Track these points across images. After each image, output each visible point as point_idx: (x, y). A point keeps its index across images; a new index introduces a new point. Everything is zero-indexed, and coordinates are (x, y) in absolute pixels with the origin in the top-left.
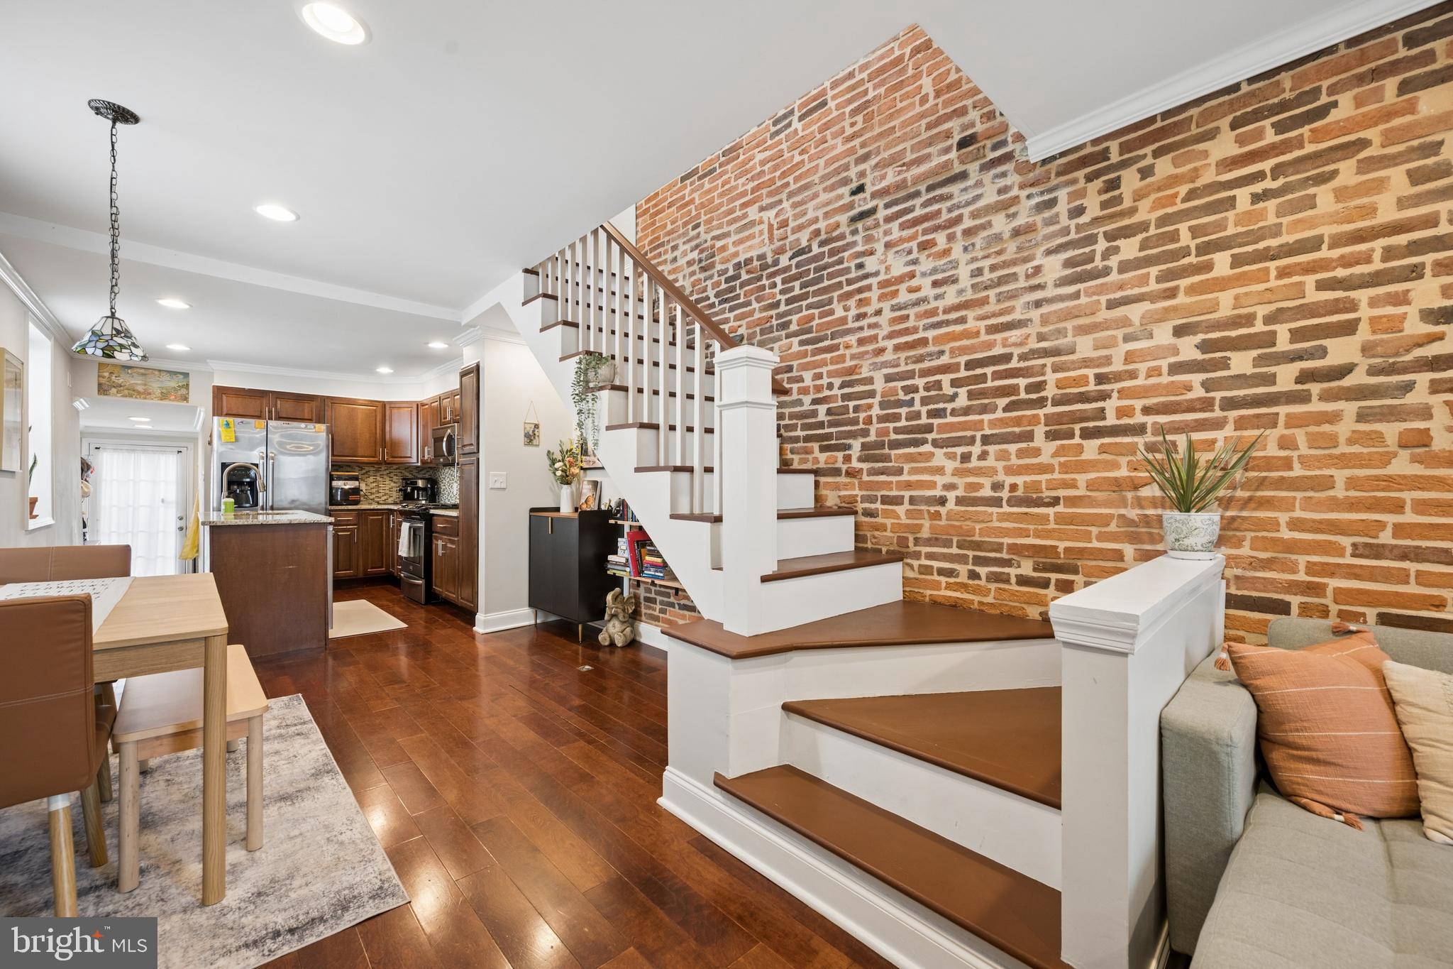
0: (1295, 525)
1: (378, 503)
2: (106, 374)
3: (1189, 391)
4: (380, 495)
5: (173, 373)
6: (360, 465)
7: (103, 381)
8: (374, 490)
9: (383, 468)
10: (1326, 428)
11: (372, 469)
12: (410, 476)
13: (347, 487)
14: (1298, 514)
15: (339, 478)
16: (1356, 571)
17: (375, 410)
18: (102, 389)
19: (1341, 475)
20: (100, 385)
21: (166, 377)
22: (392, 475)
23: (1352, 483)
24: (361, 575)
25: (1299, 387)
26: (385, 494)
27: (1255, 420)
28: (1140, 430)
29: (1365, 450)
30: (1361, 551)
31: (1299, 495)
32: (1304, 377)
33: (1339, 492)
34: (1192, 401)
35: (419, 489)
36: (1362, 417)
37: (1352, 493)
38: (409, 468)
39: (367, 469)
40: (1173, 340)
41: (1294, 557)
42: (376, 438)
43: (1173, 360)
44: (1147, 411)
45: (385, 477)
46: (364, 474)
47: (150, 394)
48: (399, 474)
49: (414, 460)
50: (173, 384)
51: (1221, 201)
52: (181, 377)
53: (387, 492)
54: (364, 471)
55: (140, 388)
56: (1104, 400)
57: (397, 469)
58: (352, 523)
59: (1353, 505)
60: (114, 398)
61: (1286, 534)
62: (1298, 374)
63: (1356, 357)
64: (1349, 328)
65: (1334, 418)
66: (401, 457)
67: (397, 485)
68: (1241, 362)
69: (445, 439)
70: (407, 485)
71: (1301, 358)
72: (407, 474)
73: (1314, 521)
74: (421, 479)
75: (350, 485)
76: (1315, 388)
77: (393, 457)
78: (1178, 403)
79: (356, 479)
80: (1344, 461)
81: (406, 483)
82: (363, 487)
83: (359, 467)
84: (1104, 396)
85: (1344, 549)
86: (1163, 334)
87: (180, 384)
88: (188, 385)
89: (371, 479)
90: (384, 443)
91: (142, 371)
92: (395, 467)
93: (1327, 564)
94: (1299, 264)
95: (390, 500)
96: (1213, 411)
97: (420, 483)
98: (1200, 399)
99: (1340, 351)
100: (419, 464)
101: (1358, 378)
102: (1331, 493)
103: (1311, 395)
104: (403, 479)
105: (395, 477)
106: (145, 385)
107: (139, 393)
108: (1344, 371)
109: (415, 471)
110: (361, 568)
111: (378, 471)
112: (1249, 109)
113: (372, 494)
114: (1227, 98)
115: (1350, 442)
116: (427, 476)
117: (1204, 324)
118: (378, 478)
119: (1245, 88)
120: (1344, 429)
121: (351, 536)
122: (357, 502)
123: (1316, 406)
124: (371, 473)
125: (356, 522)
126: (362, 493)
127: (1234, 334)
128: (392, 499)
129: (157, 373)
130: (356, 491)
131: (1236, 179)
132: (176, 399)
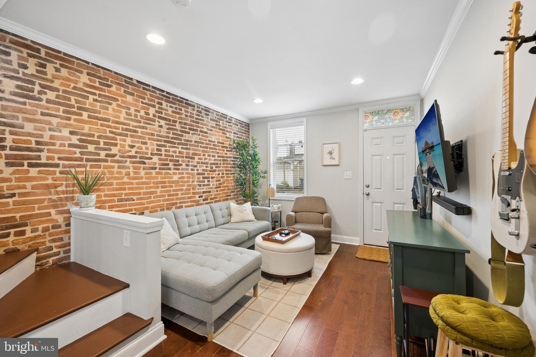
0: (106, 195)
3: (75, 154)
10: (112, 170)
14: (106, 193)
16: (118, 205)
19: (115, 182)
23: (117, 184)
25: (106, 158)
27: (96, 166)
28: (57, 166)
29: (119, 176)
30: (119, 200)
31: (106, 187)
32: (107, 155)
33: (114, 186)
34: (76, 157)
36: (119, 167)
37: (117, 186)
40: (69, 136)
41: (105, 204)
43: (69, 142)
44: (59, 159)
51: (85, 96)
56: (40, 152)
59: (117, 189)
61: (103, 198)
62: (105, 154)
63: (117, 153)
64: (116, 145)
65: (113, 167)
68: (91, 148)
71: (106, 150)
73: (110, 194)
76: (109, 159)
78: (72, 158)
80: (116, 178)
84: (41, 151)
85: (116, 200)
86: (65, 132)
93: (112, 205)
94: (105, 124)
96: (83, 162)
98: (79, 157)
99: (114, 150)
101: (117, 158)
102: (113, 186)
103: (108, 161)
108: (114, 155)
112: (92, 72)
114: (85, 64)
115: (117, 173)
117: (80, 133)
119: (90, 65)
120: (115, 170)
123: (109, 164)
127: (89, 139)
131: (89, 91)
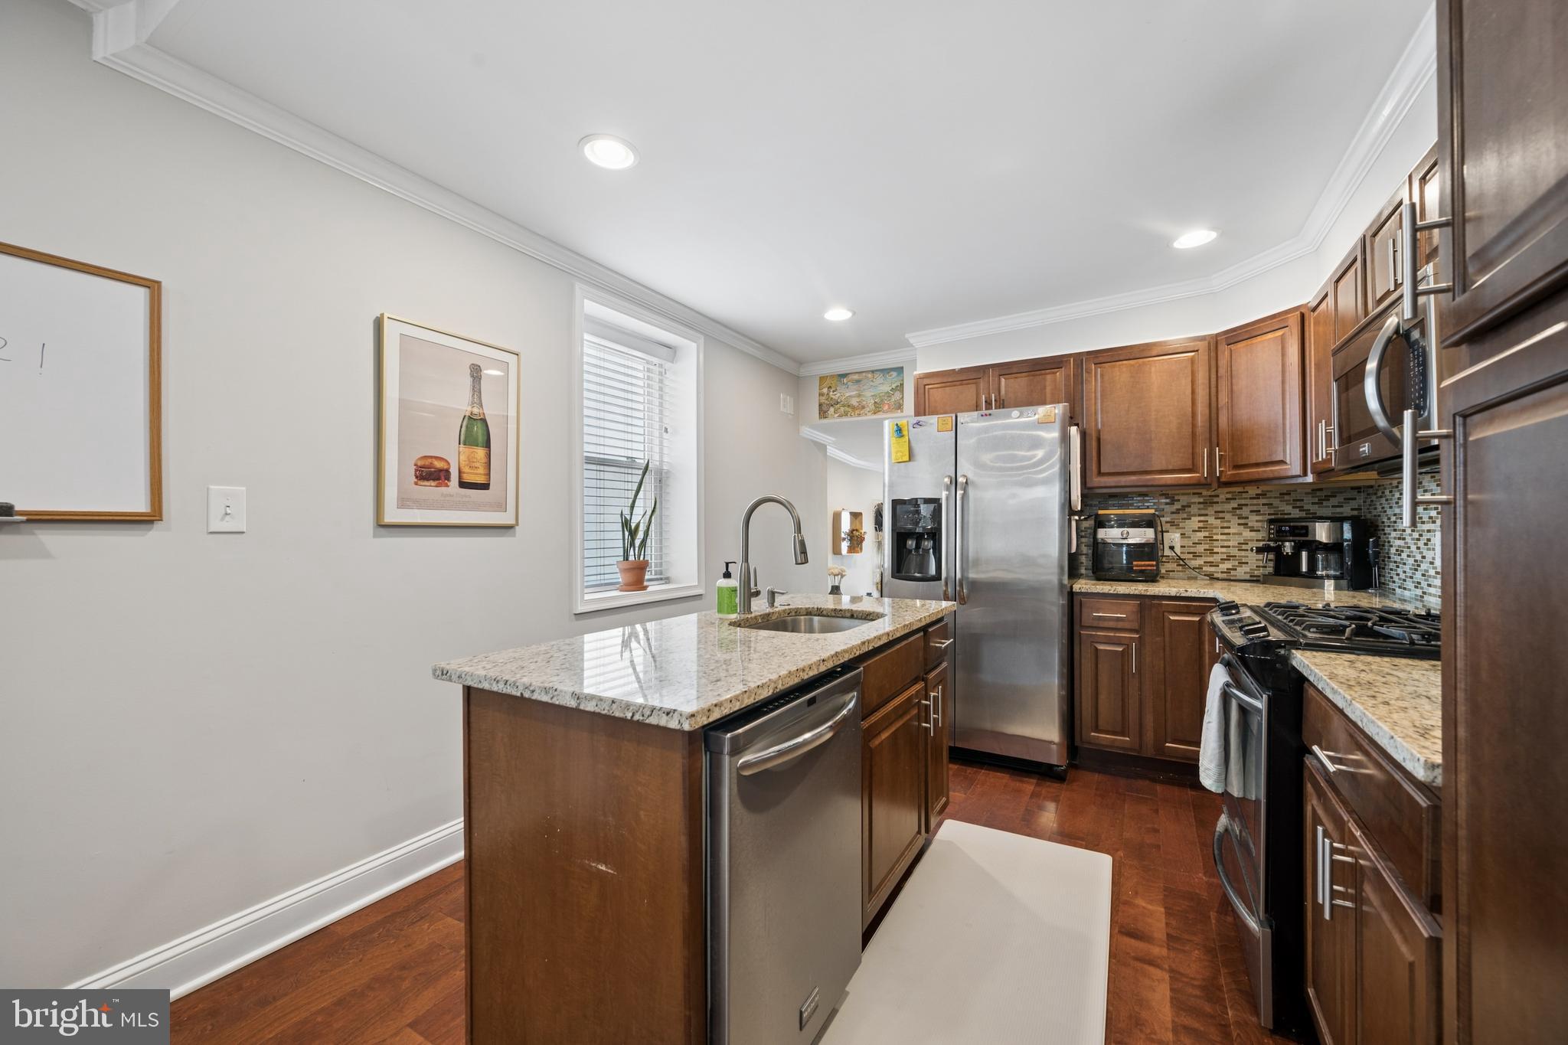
1: (1212, 577)
2: (825, 390)
4: (1216, 558)
5: (885, 371)
6: (1168, 492)
7: (823, 399)
8: (1200, 549)
9: (1222, 497)
11: (1197, 499)
12: (1296, 513)
13: (1130, 541)
15: (1122, 523)
17: (1192, 361)
18: (823, 413)
20: (820, 405)
21: (879, 379)
22: (1245, 511)
24: (1149, 752)
26: (1229, 558)
35: (1314, 547)
38: (1289, 491)
39: (1184, 500)
42: (1194, 425)
45: (1228, 516)
46: (1177, 512)
47: (863, 407)
48: (1265, 510)
49: (1295, 468)
50: (886, 388)
52: (894, 374)
53: (1234, 552)
54: (1177, 506)
55: (854, 402)
57: (1258, 496)
58: (1127, 625)
60: (833, 420)
66: (1257, 465)
67: (1260, 536)
69: (1372, 365)
70: (1281, 536)
72: (1288, 509)
74: (1322, 519)
75: (1140, 536)
77: (1237, 467)
79: (1149, 522)
81: (1279, 531)
82: (1174, 538)
83: (1166, 496)
87: (894, 386)
88: (902, 385)
89: (1194, 522)
90: (1214, 436)
91: (856, 377)
92: (1253, 491)
95: (1242, 572)
97: (1322, 532)
100: (1310, 478)
104: (1271, 522)
105: (1254, 518)
106: (859, 396)
107: (854, 408)
109: (1308, 499)
110: (1149, 736)
111: (1209, 502)
113: (1196, 555)
116: (1346, 511)
118: (1211, 520)
121: (1125, 655)
122: (1152, 578)
124: (1194, 509)
125: (1135, 626)
126: (1167, 552)
128: (1246, 568)
129: (870, 375)
130: (1148, 551)
132: (890, 410)
